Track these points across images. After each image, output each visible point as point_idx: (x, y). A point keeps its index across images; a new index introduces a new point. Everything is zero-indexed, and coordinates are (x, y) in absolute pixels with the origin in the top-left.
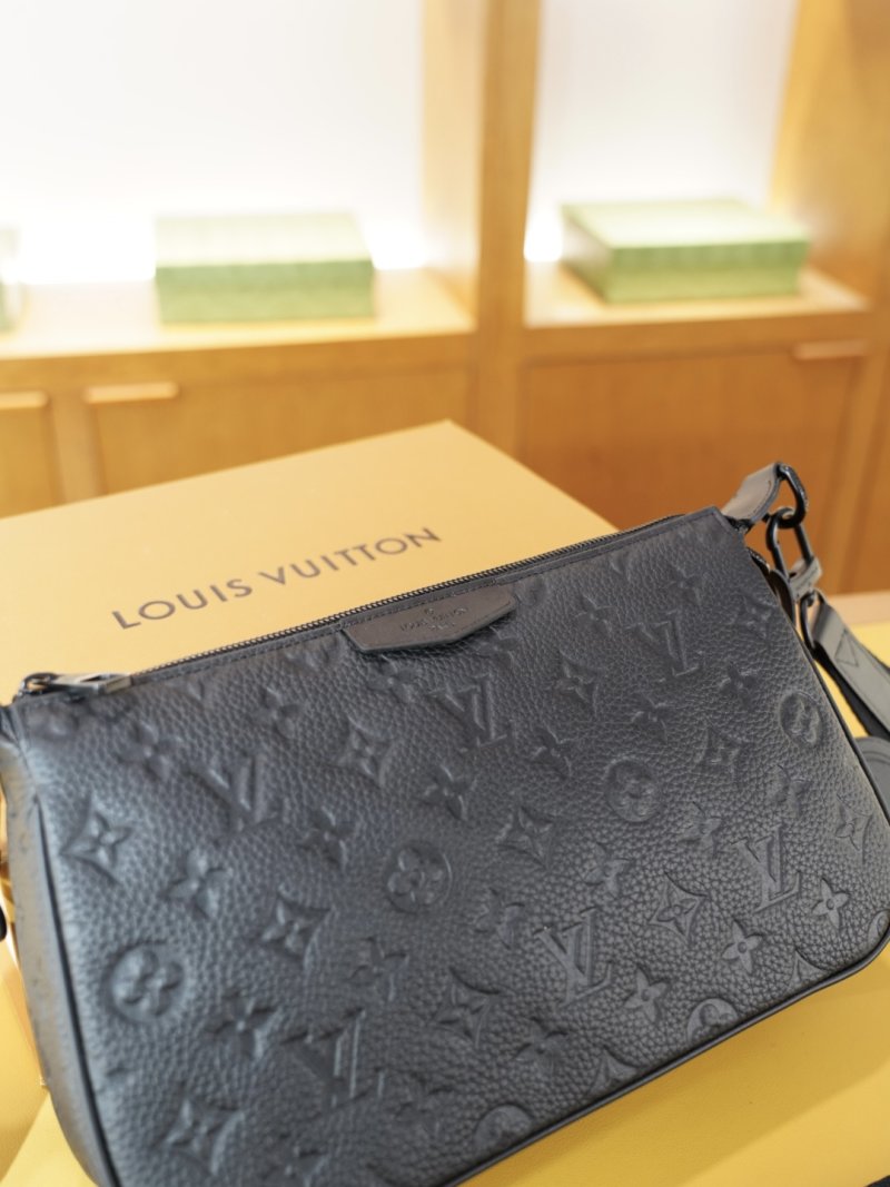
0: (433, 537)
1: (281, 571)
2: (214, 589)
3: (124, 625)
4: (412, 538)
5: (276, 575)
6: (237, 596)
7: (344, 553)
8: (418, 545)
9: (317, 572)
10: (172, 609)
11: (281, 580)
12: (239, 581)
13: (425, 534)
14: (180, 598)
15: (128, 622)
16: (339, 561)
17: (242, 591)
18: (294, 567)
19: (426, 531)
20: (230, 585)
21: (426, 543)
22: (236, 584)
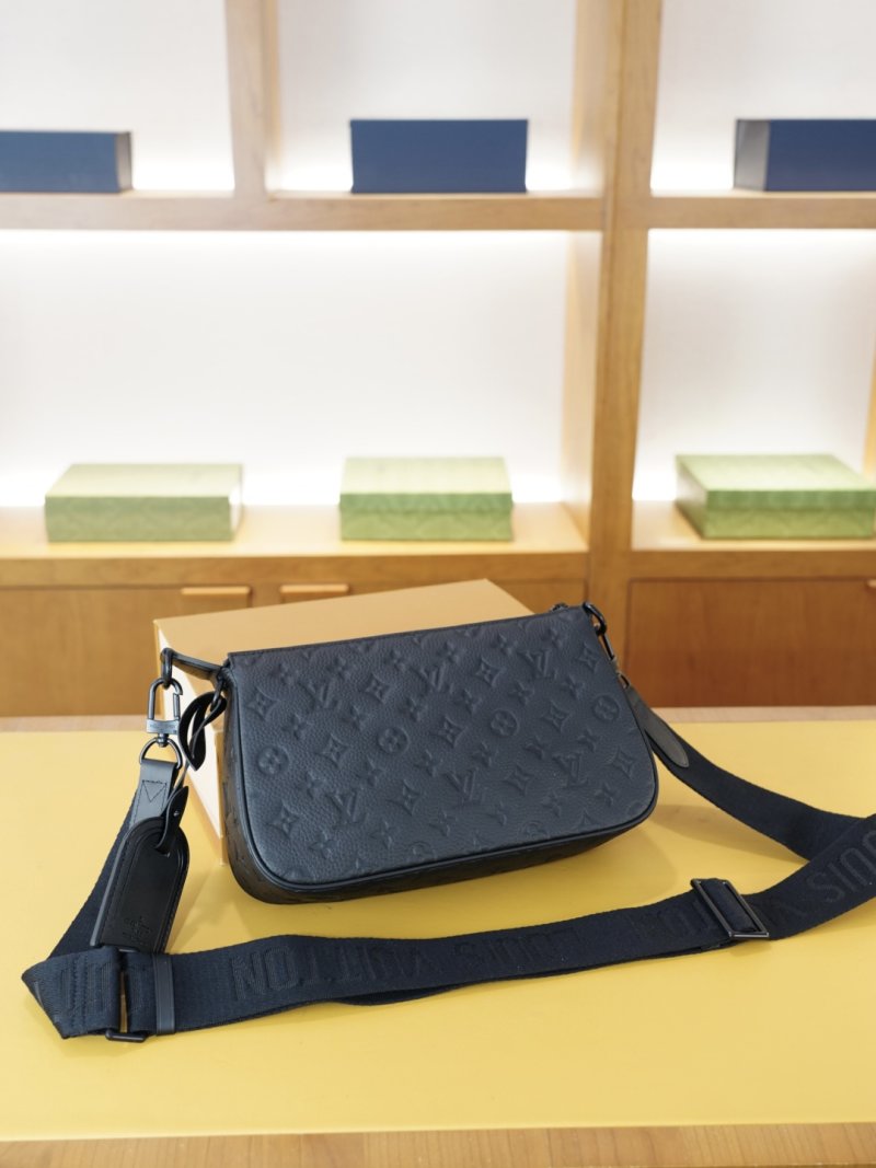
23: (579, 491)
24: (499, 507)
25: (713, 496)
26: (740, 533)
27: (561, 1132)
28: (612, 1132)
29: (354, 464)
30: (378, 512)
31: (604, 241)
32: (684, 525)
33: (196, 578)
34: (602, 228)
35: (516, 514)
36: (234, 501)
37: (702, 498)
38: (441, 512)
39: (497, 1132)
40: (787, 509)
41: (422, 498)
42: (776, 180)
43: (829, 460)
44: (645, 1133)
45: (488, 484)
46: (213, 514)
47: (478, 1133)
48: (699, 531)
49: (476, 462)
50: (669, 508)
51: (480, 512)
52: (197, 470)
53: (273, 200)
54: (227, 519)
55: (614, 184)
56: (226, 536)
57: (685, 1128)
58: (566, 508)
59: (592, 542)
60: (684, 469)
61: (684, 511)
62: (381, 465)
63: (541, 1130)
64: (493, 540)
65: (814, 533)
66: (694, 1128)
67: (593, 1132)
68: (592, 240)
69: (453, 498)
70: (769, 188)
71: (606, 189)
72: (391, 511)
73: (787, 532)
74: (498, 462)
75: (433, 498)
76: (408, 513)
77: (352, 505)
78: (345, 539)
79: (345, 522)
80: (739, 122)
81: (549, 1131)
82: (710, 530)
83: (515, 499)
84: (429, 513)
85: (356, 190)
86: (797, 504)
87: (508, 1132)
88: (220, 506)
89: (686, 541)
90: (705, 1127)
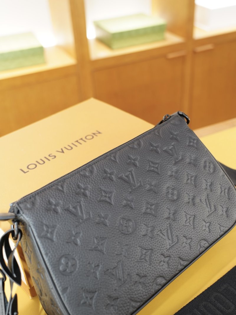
0: (99, 133)
1: (62, 149)
2: (46, 158)
3: (25, 173)
4: (94, 134)
5: (61, 151)
6: (53, 158)
7: (77, 141)
8: (97, 136)
9: (72, 148)
10: (36, 166)
11: (63, 152)
12: (51, 154)
13: (97, 132)
14: (37, 162)
15: (25, 171)
16: (76, 144)
17: (53, 157)
18: (65, 148)
19: (97, 131)
20: (49, 156)
21: (98, 135)
22: (51, 155)
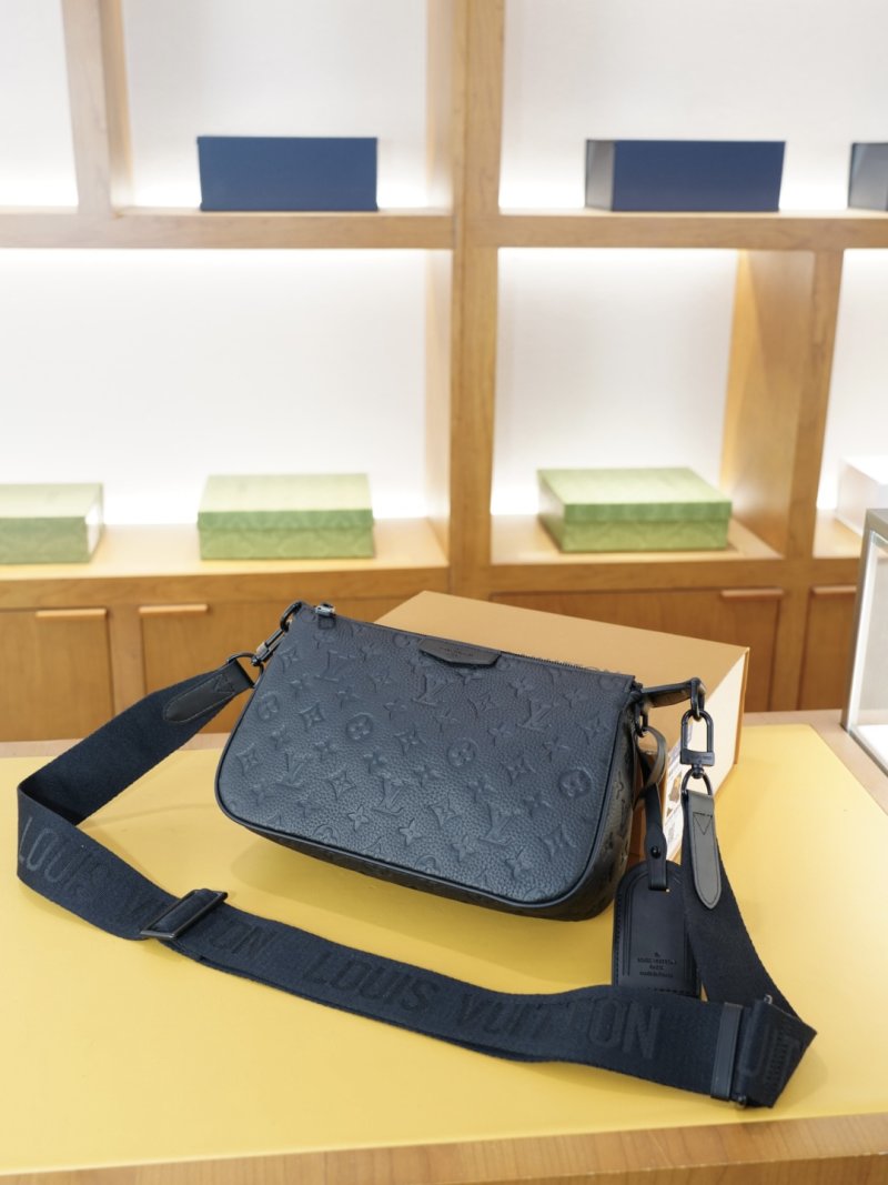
23: (439, 507)
24: (359, 524)
25: (570, 509)
26: (598, 546)
27: (339, 1155)
28: (390, 1151)
29: (216, 482)
30: (237, 530)
31: (455, 258)
32: (545, 539)
33: (52, 601)
34: (452, 246)
35: (376, 530)
36: (92, 521)
37: (560, 512)
38: (302, 530)
39: (273, 1159)
40: (642, 522)
41: (282, 515)
42: (622, 200)
43: (685, 473)
44: (423, 1151)
45: (349, 501)
46: (69, 535)
47: (254, 1160)
48: (559, 545)
49: (340, 479)
50: (533, 523)
51: (341, 529)
52: (52, 490)
53: (118, 215)
54: (84, 540)
55: (462, 201)
56: (83, 557)
57: (463, 1145)
58: (430, 523)
59: (451, 557)
60: (545, 483)
61: (546, 525)
62: (243, 482)
63: (318, 1154)
64: (355, 557)
65: (670, 545)
66: (473, 1145)
67: (371, 1153)
68: (444, 257)
69: (313, 515)
70: (615, 208)
71: (455, 207)
72: (251, 530)
73: (643, 545)
74: (361, 479)
75: (293, 515)
76: (268, 531)
77: (210, 524)
78: (204, 558)
79: (203, 542)
80: (589, 142)
81: (326, 1155)
82: (569, 544)
83: (376, 515)
84: (290, 531)
85: (204, 208)
86: (652, 517)
87: (285, 1158)
88: (77, 526)
89: (546, 555)
90: (483, 1143)
